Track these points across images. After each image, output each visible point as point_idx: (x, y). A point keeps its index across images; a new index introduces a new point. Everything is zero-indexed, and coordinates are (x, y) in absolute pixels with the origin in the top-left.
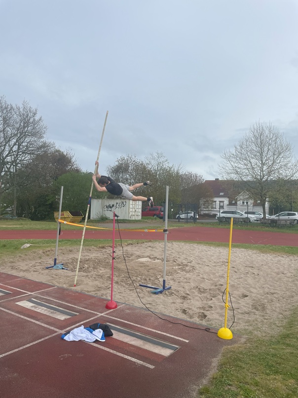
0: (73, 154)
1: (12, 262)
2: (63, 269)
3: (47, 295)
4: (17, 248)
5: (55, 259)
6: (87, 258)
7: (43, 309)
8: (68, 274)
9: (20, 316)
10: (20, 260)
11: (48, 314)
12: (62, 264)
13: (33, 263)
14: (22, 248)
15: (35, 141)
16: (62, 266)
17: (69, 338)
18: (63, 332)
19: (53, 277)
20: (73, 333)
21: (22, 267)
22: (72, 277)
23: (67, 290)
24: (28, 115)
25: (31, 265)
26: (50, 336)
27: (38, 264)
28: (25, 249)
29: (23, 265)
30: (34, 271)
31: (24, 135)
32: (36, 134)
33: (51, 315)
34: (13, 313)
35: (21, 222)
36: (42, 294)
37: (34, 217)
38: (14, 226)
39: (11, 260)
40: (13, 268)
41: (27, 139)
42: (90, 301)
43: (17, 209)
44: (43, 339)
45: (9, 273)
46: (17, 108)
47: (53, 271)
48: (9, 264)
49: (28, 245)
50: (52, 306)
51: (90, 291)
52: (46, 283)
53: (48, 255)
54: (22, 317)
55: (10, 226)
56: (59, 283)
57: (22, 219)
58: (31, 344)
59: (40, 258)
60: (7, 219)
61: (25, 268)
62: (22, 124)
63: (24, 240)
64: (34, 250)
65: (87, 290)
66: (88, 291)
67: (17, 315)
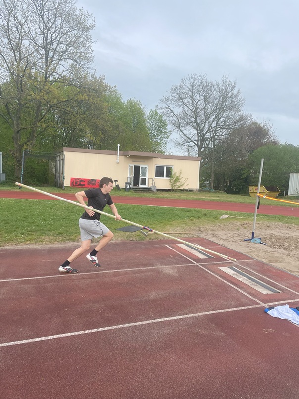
0: (271, 125)
1: (213, 230)
2: (261, 243)
3: (247, 266)
4: (216, 218)
5: (253, 233)
6: (287, 236)
7: (244, 279)
8: (266, 249)
9: (223, 280)
10: (219, 229)
11: (249, 285)
12: (261, 239)
13: (232, 233)
14: (221, 218)
15: (232, 115)
16: (260, 241)
17: (273, 313)
18: (266, 306)
19: (251, 250)
20: (277, 310)
21: (222, 236)
22: (271, 253)
23: (267, 265)
24: (226, 90)
25: (230, 235)
26: (253, 307)
27: (235, 235)
28: (223, 219)
29: (222, 234)
30: (233, 241)
31: (223, 111)
32: (234, 108)
33: (252, 286)
34: (217, 276)
35: (218, 194)
36: (242, 264)
37: (229, 191)
38: (212, 198)
39: (212, 228)
40: (214, 235)
41: (225, 115)
42: (293, 281)
43: (214, 183)
44: (246, 308)
45: (211, 240)
46: (217, 84)
47: (251, 244)
48: (211, 232)
49: (227, 216)
50: (252, 277)
51: (293, 272)
52: (245, 254)
53: (245, 228)
54: (225, 282)
55: (209, 198)
56: (258, 257)
57: (218, 192)
58: (235, 309)
59: (238, 229)
60: (206, 191)
61: (224, 237)
62: (221, 100)
63: (222, 211)
64: (232, 221)
65: (288, 269)
66: (290, 271)
67: (221, 279)
